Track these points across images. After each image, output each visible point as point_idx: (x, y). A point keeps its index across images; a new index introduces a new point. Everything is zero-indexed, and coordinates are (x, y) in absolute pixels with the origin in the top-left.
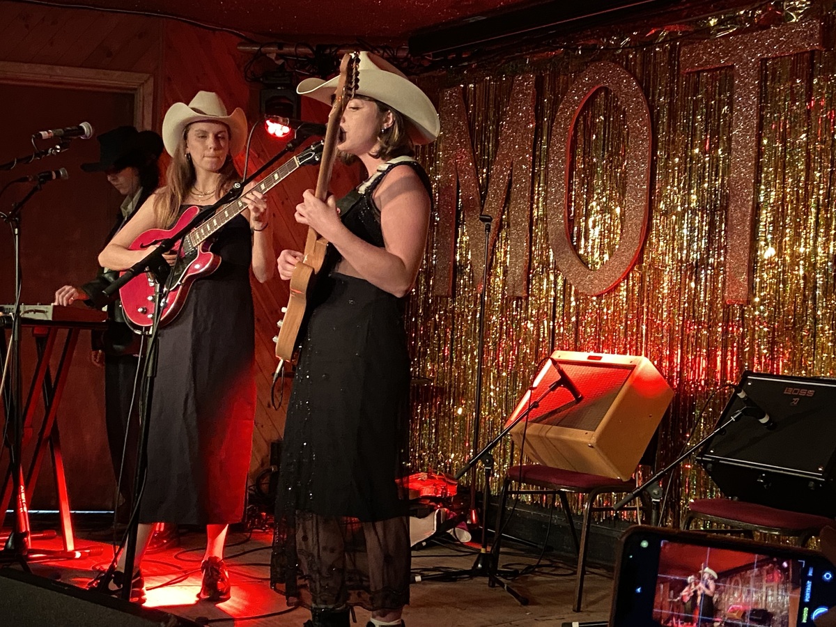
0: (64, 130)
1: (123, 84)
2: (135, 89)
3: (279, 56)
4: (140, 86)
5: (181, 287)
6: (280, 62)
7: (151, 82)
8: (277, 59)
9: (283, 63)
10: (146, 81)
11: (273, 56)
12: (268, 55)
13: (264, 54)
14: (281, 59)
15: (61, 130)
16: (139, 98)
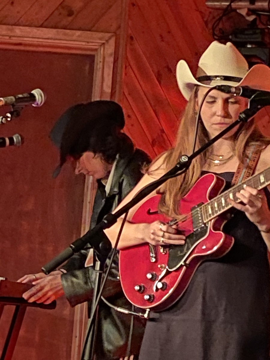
0: (15, 97)
1: (83, 44)
2: (96, 50)
3: (251, 12)
4: (101, 46)
5: (184, 268)
6: (251, 18)
7: (112, 42)
8: (248, 15)
9: (255, 20)
10: (107, 41)
11: (244, 12)
12: (238, 11)
13: (235, 10)
14: (252, 14)
15: (12, 97)
16: (98, 59)
